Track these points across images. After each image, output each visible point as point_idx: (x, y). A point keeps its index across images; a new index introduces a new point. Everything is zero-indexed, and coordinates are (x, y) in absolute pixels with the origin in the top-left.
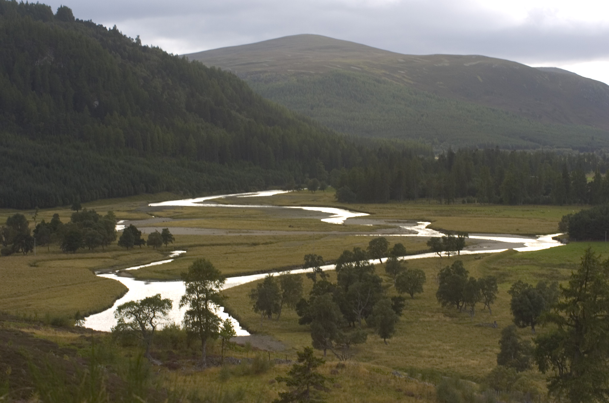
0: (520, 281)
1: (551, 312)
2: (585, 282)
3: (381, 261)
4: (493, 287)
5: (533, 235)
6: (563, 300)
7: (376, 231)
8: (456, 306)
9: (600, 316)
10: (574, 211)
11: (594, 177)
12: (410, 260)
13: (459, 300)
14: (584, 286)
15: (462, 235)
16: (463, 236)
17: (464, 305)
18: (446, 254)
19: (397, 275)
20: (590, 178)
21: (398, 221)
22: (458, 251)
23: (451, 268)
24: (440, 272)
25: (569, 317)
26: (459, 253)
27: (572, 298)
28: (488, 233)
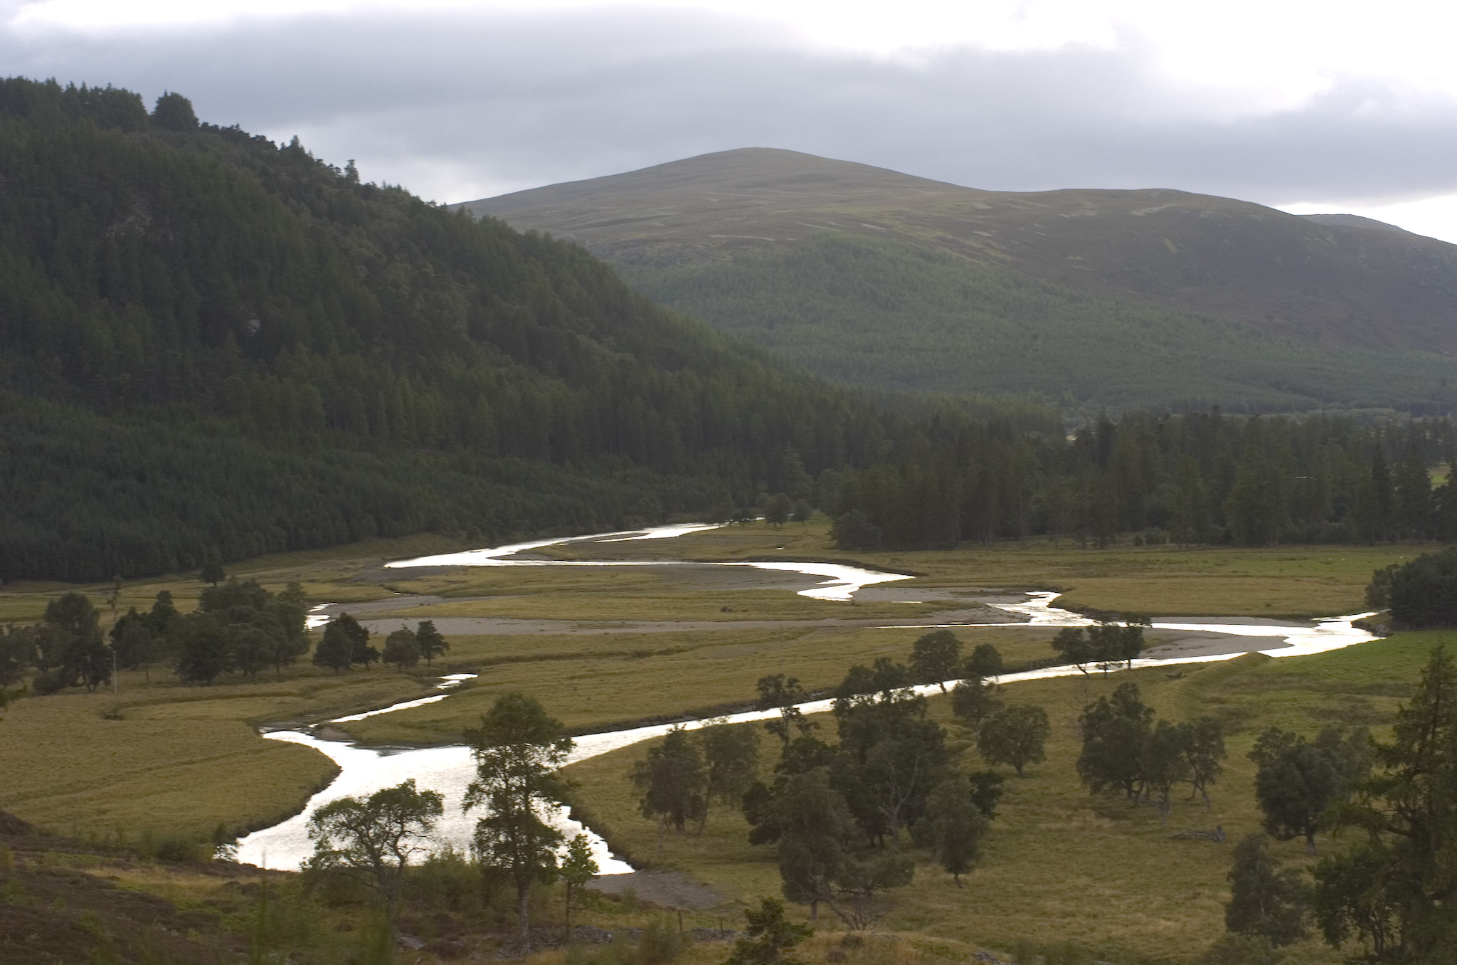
0: (1274, 730)
1: (1352, 801)
2: (1432, 727)
3: (942, 687)
4: (1214, 743)
5: (1306, 618)
6: (1378, 771)
7: (929, 616)
8: (1125, 791)
10: (1402, 557)
11: (1449, 475)
13: (1132, 778)
14: (1429, 737)
15: (1135, 622)
16: (1138, 625)
17: (1144, 790)
18: (1098, 667)
19: (983, 721)
20: (1438, 478)
21: (982, 591)
22: (1127, 661)
23: (1112, 702)
24: (1085, 714)
25: (1396, 812)
26: (1129, 664)
27: (1401, 767)
28: (1197, 616)
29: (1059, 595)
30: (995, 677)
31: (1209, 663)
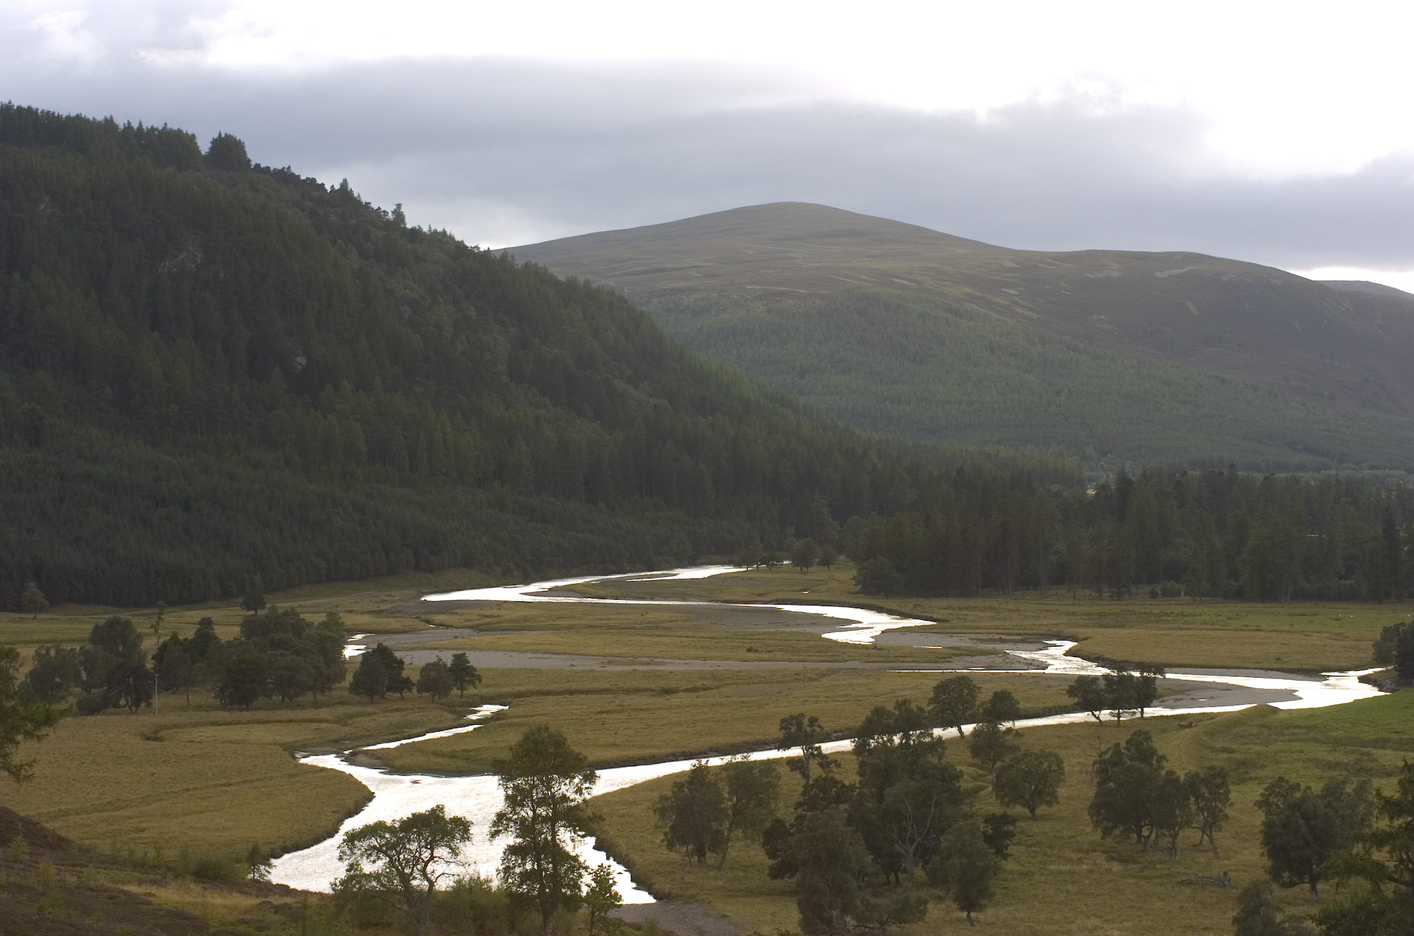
0: (1281, 779)
1: (1355, 851)
3: (960, 730)
4: (1221, 791)
5: (1314, 673)
6: (1383, 824)
7: (949, 662)
8: (1135, 836)
10: (1409, 615)
12: (1028, 728)
13: (1143, 824)
15: (1149, 672)
16: (1152, 675)
17: (1154, 835)
18: (1111, 714)
19: (998, 764)
21: (1001, 638)
22: (1140, 710)
23: (1125, 748)
24: (1098, 759)
25: (1397, 863)
26: (1142, 712)
27: (1404, 820)
28: (1209, 667)
29: (1076, 644)
30: (1011, 722)
31: (1219, 713)
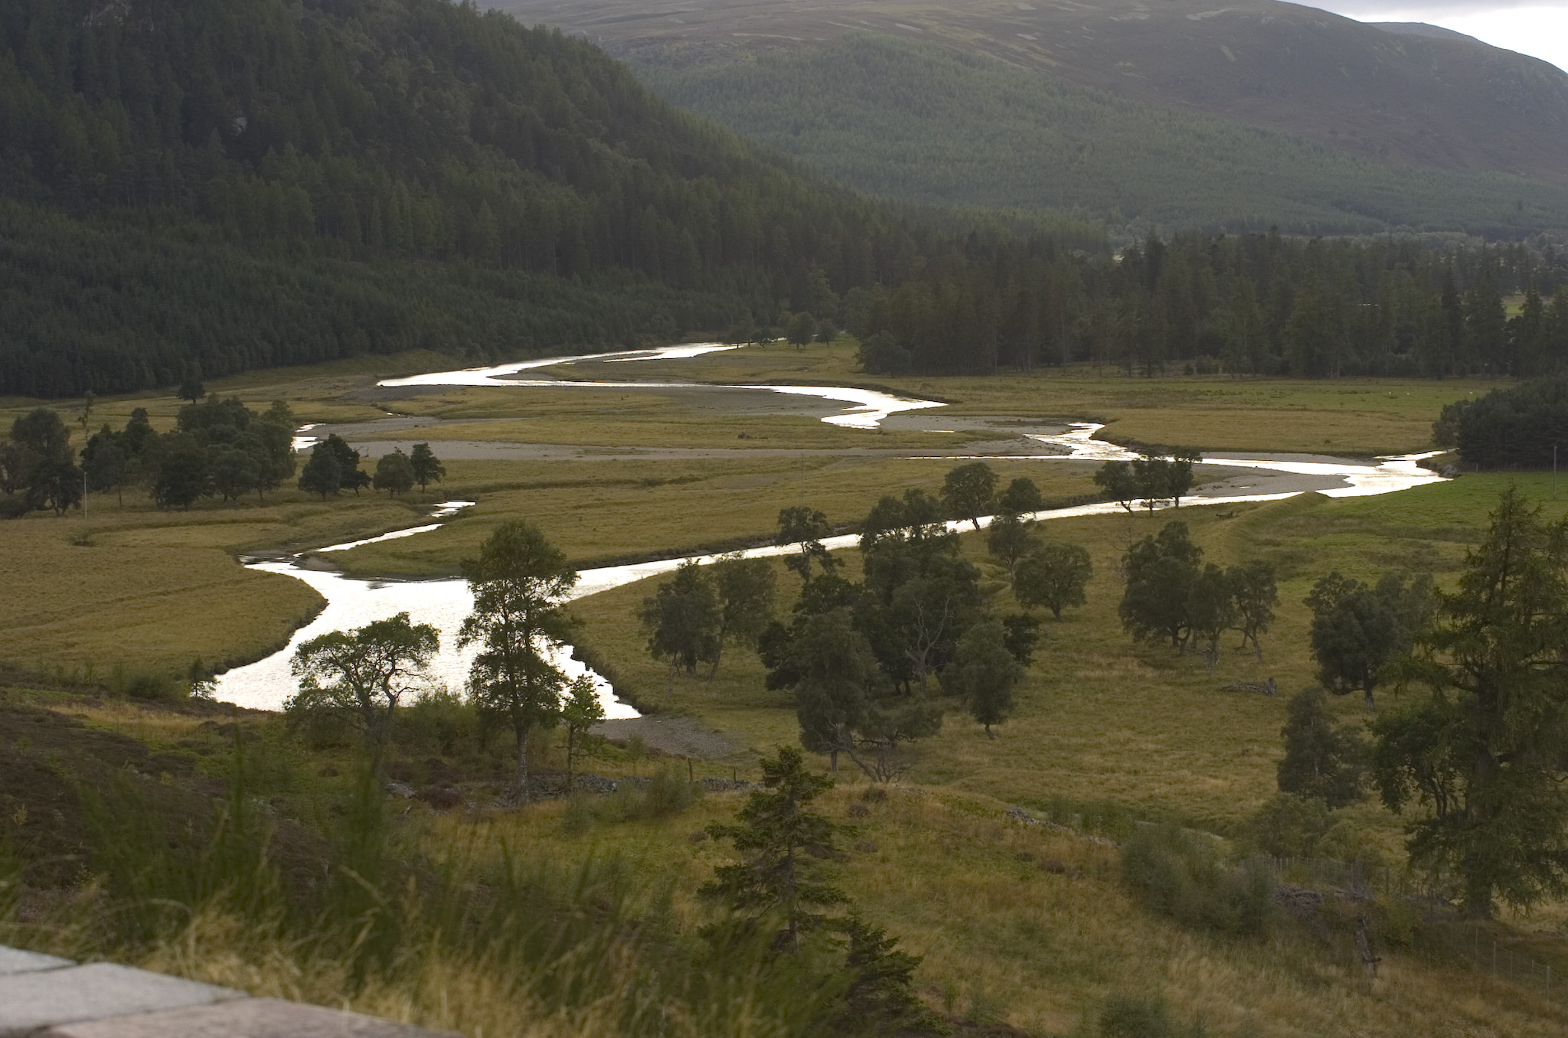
0: (1334, 575)
1: (1414, 653)
2: (1501, 575)
3: (975, 523)
4: (1266, 589)
5: (1368, 456)
6: (1446, 623)
7: (962, 447)
8: (1170, 638)
9: (1540, 663)
10: (1471, 392)
11: (1524, 305)
12: (1051, 520)
13: (1179, 625)
14: (1499, 586)
15: (1184, 457)
16: (1187, 460)
17: (1191, 637)
18: (1143, 504)
19: (1018, 560)
20: (1513, 308)
21: (1019, 421)
22: (1174, 499)
23: (1158, 542)
24: (1129, 553)
25: (1462, 667)
26: (1177, 502)
27: (1469, 618)
28: (1250, 451)
29: (1103, 426)
30: (1032, 514)
31: (1262, 503)
